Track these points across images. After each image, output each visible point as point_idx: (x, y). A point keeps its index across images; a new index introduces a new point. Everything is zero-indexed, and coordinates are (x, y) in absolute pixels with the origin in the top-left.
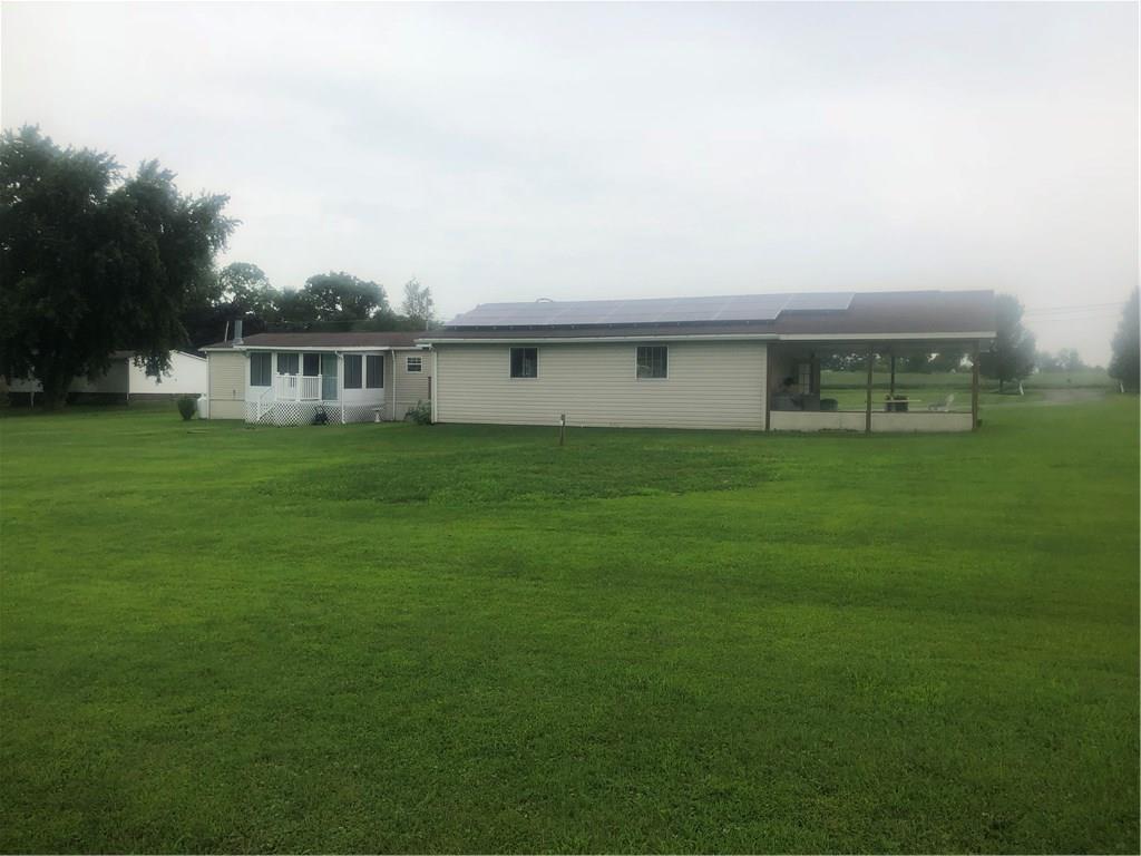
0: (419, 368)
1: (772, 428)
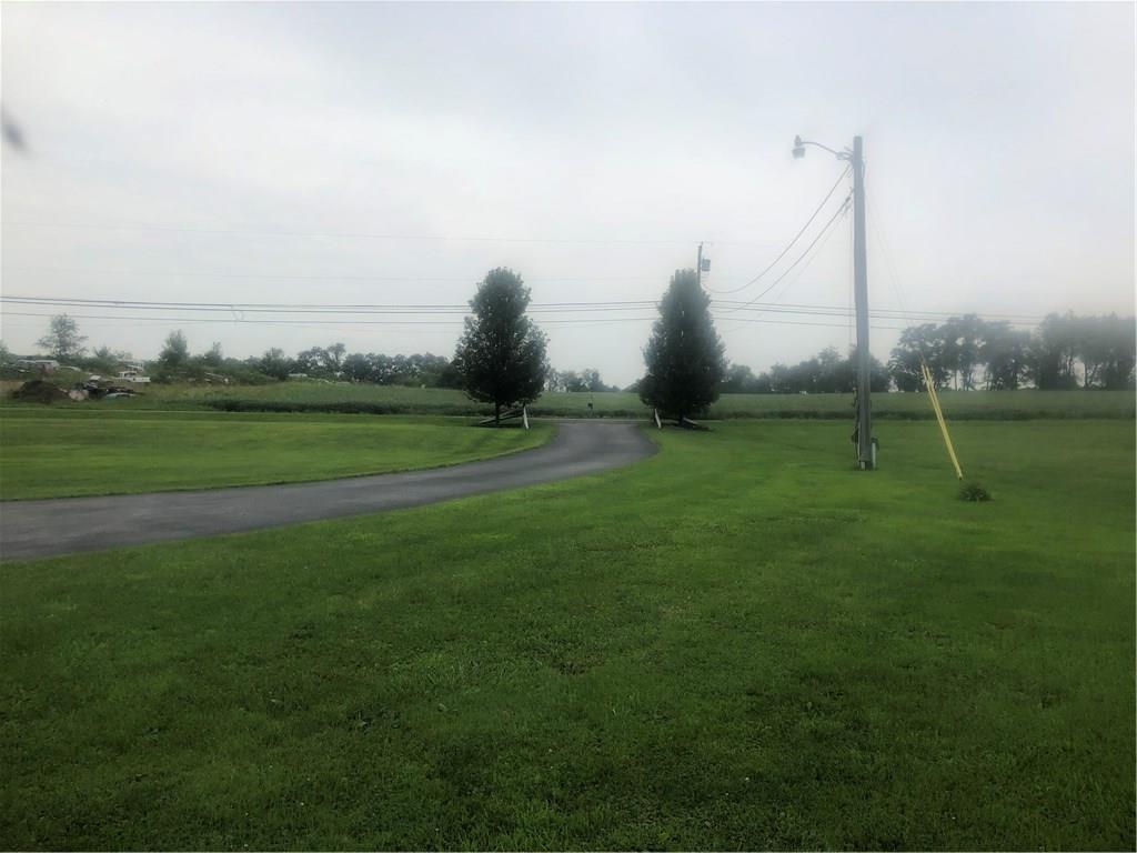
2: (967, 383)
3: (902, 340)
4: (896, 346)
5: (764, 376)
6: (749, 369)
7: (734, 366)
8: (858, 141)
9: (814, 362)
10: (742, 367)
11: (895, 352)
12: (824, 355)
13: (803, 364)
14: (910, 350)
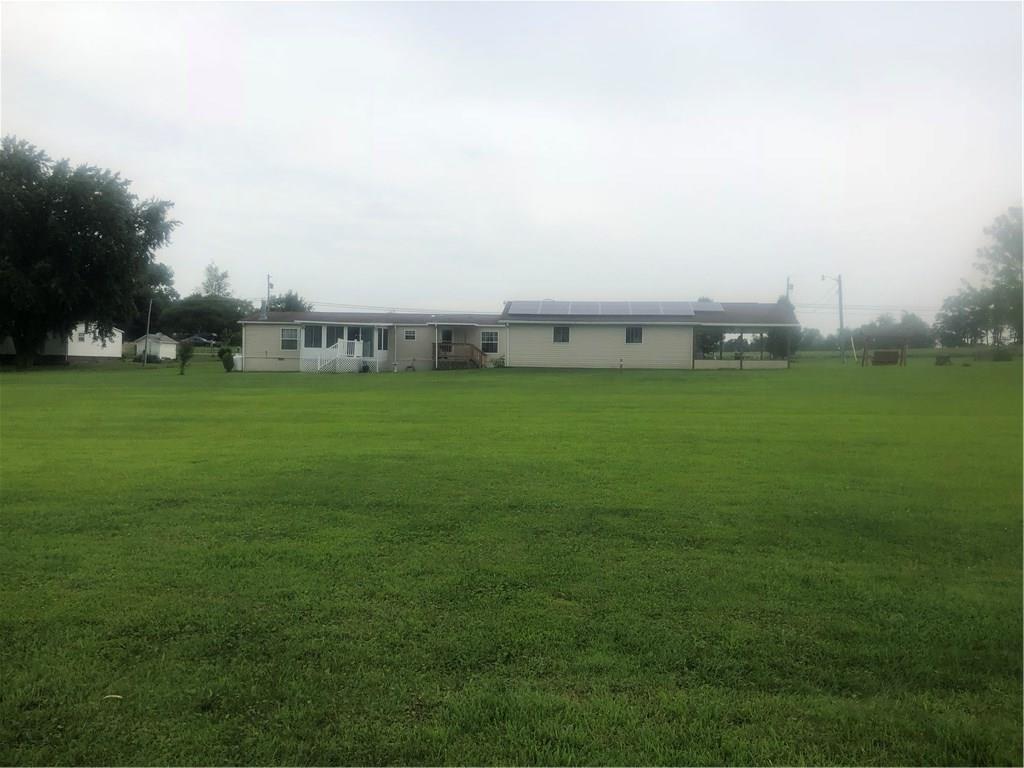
0: (413, 338)
1: (696, 368)
2: (996, 339)
3: (944, 307)
4: (938, 312)
5: (831, 337)
6: (818, 331)
7: (806, 329)
8: (840, 277)
9: (872, 325)
10: (813, 330)
11: (939, 316)
12: (881, 320)
13: (863, 326)
14: (950, 314)
